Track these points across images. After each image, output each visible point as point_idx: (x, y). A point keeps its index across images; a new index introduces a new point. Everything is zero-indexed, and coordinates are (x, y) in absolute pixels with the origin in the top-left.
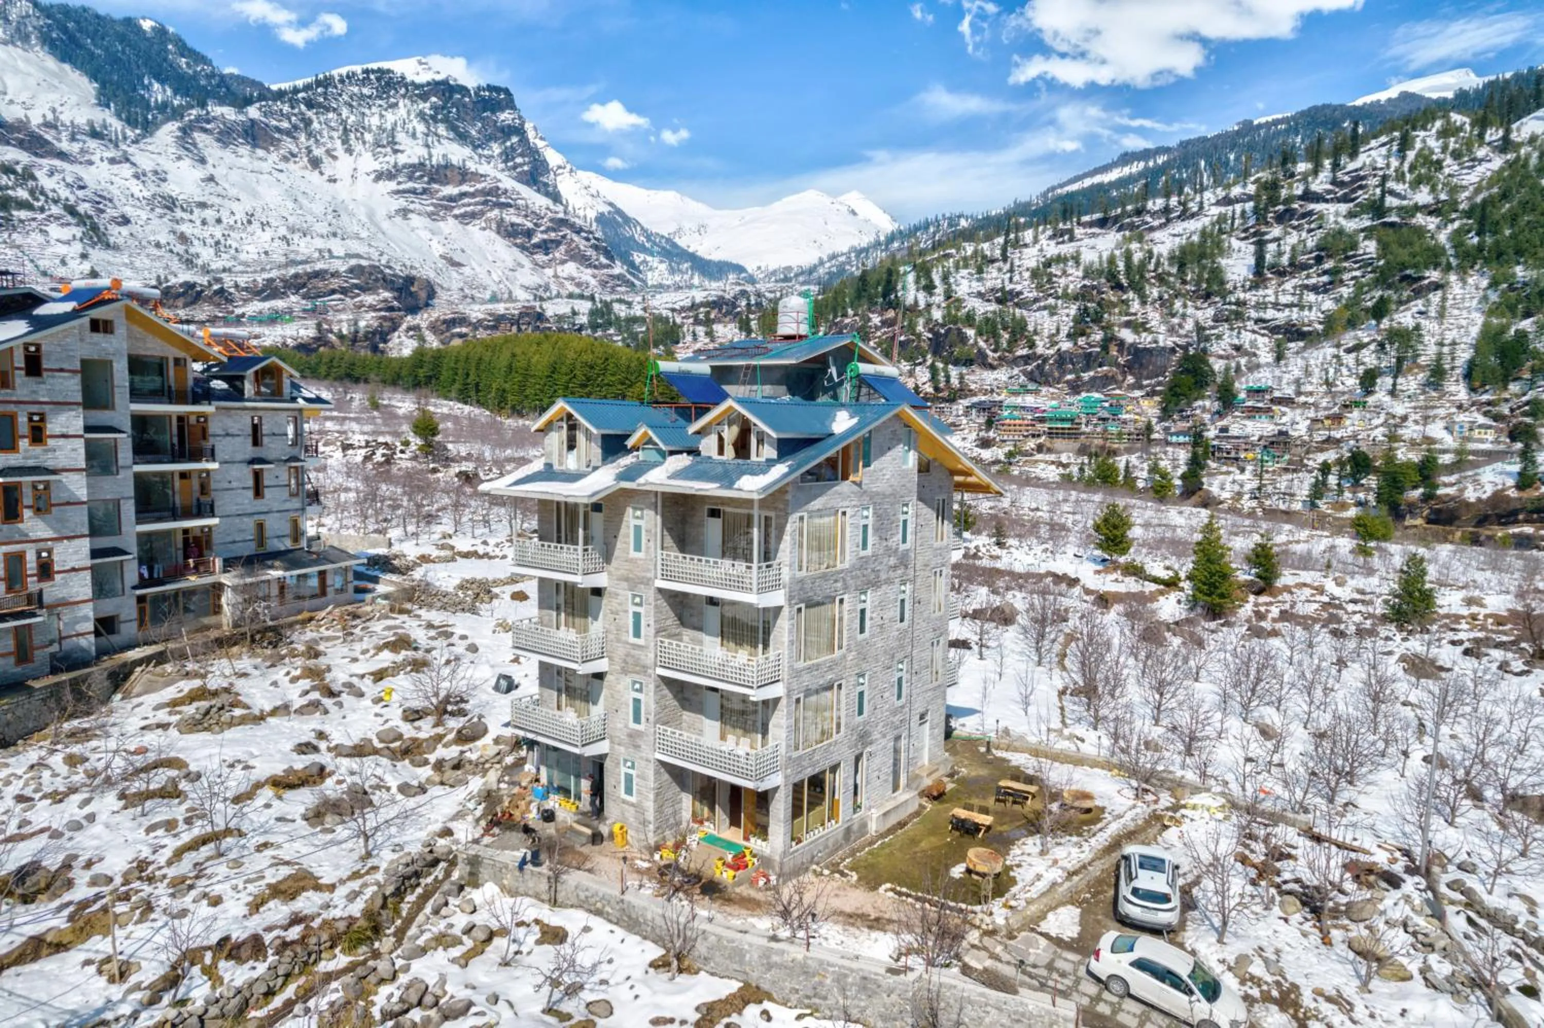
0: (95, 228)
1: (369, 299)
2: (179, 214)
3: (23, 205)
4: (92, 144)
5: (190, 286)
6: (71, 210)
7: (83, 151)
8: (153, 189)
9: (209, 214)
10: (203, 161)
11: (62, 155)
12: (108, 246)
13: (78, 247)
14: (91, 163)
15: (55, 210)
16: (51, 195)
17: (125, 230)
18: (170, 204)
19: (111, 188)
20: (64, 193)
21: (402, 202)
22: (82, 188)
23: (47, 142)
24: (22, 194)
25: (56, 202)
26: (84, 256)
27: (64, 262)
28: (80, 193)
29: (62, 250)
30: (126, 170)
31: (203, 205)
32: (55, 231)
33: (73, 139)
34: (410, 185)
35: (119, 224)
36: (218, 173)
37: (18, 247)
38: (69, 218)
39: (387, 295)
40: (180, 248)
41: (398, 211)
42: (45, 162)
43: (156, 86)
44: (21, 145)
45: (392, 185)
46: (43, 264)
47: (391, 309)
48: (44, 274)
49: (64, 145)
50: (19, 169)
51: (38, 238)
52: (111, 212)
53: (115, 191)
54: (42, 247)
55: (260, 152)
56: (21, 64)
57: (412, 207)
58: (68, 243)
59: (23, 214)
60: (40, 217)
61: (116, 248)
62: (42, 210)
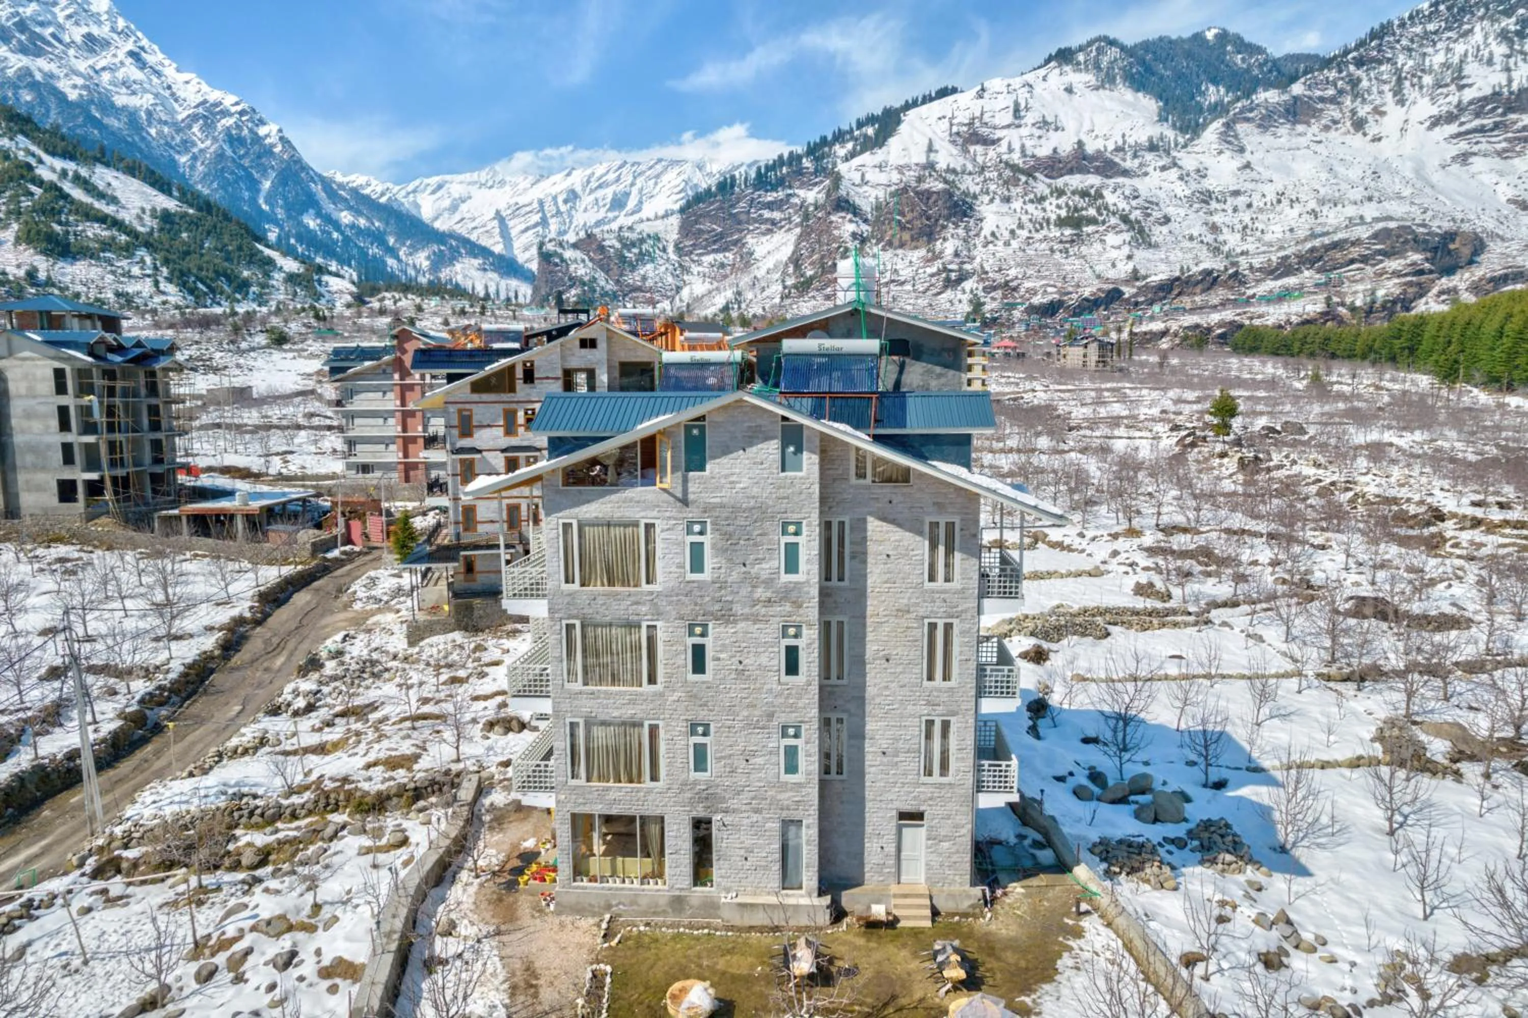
0: (1141, 231)
1: (1394, 264)
2: (1214, 205)
3: (1092, 221)
4: (1149, 156)
5: (1208, 273)
6: (1125, 219)
7: (1141, 165)
8: (1194, 186)
9: (1241, 200)
10: (1242, 150)
11: (1126, 173)
12: (1150, 245)
13: (1126, 250)
14: (1146, 174)
15: (1114, 221)
16: (1112, 208)
17: (1165, 229)
18: (1206, 197)
19: (1158, 192)
20: (1122, 205)
21: (1463, 146)
22: (1136, 197)
23: (1116, 164)
24: (1092, 212)
25: (1114, 214)
26: (1130, 257)
27: (1114, 265)
28: (1134, 203)
29: (1114, 254)
30: (1173, 174)
31: (1236, 193)
32: (1112, 239)
33: (1135, 156)
34: (1477, 123)
35: (1161, 224)
36: (1253, 159)
37: (1083, 257)
38: (1123, 226)
39: (1417, 257)
40: (1209, 238)
41: (1454, 159)
42: (1111, 182)
43: (1212, 88)
44: (1098, 171)
45: (1453, 128)
46: (1098, 268)
47: (1421, 272)
48: (1099, 277)
49: (1129, 164)
50: (1092, 192)
51: (1098, 246)
52: (1156, 214)
53: (1162, 194)
54: (1100, 254)
55: (1300, 128)
56: (1107, 103)
57: (1475, 149)
58: (1119, 247)
59: (1090, 229)
60: (1101, 229)
61: (1156, 246)
62: (1104, 222)
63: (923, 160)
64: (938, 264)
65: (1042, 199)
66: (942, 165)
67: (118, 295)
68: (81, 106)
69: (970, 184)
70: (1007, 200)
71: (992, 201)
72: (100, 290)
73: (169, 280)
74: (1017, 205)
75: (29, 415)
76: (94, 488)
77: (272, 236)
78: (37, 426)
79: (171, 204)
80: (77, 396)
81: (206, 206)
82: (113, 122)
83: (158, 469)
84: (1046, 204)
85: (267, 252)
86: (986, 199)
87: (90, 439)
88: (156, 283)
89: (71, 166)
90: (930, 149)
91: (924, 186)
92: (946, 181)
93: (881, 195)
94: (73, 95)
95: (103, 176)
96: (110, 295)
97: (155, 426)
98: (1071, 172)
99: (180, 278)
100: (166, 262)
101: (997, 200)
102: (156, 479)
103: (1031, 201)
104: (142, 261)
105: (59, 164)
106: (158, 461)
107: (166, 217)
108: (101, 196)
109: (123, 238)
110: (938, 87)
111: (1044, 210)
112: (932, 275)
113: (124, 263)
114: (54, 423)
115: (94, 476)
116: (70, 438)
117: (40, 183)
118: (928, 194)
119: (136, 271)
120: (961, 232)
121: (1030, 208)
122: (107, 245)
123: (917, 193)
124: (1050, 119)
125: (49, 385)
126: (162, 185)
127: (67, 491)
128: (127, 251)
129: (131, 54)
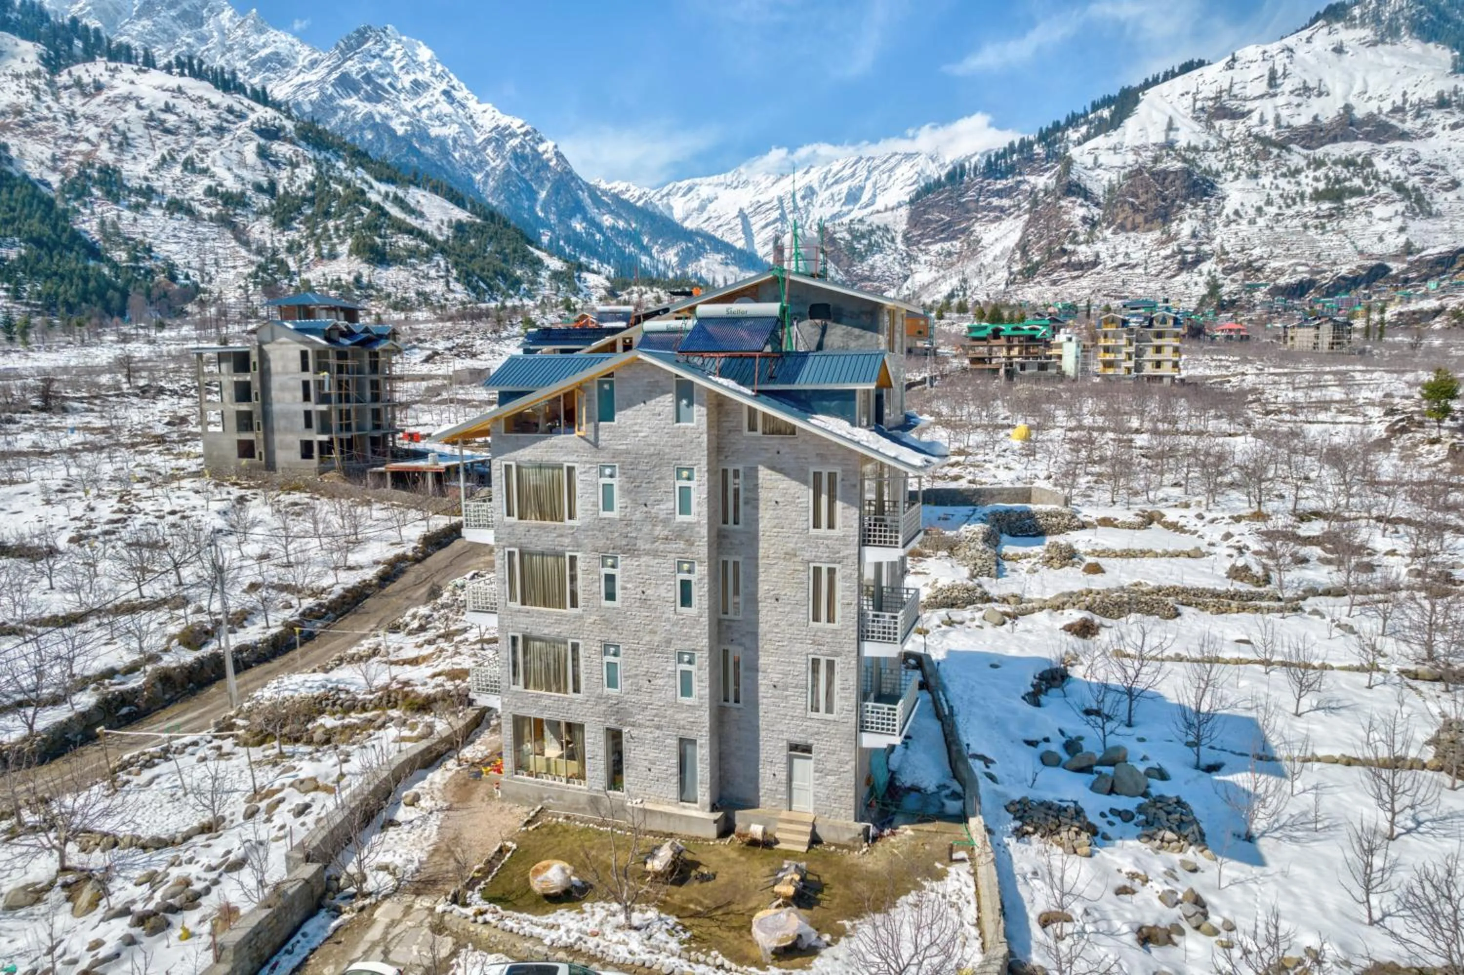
0: (1420, 199)
3: (1358, 192)
4: (1436, 115)
6: (1399, 187)
7: (1425, 125)
11: (1404, 136)
12: (1430, 215)
13: (1398, 222)
14: (1431, 134)
15: (1383, 190)
16: (1382, 176)
17: (1451, 196)
19: (1447, 154)
20: (1397, 172)
22: (1415, 162)
23: (1392, 127)
24: (1357, 182)
25: (1385, 182)
26: (1402, 230)
27: (1381, 239)
28: (1412, 169)
29: (1382, 227)
32: (1379, 211)
33: (1418, 115)
35: (1447, 190)
37: (1343, 232)
38: (1396, 196)
42: (1384, 148)
44: (1367, 137)
46: (1360, 244)
48: (1361, 253)
49: (1409, 125)
50: (1359, 160)
51: (1363, 220)
52: (1441, 179)
53: (1451, 156)
54: (1364, 228)
56: (1387, 60)
58: (1389, 219)
59: (1354, 201)
60: (1368, 200)
61: (1439, 215)
62: (1371, 193)
63: (1161, 139)
64: (1173, 246)
65: (1298, 171)
66: (1182, 143)
67: (418, 294)
68: (406, 139)
69: (1212, 162)
70: (1255, 175)
71: (1237, 177)
72: (406, 290)
73: (457, 280)
74: (1266, 180)
75: (283, 388)
76: (326, 448)
77: (545, 239)
78: (288, 396)
79: (461, 215)
80: (316, 373)
81: (491, 216)
82: (428, 150)
83: (377, 434)
84: (1302, 178)
85: (537, 253)
86: (1230, 175)
87: (323, 407)
88: (448, 283)
89: (392, 189)
90: (1170, 127)
91: (1161, 166)
92: (1185, 160)
93: (1114, 177)
94: (400, 131)
95: (416, 196)
96: (412, 294)
97: (376, 398)
98: (1334, 140)
99: (466, 278)
100: (456, 265)
101: (1244, 176)
102: (375, 441)
103: (1284, 175)
104: (438, 265)
105: (383, 188)
106: (377, 427)
107: (459, 227)
108: (411, 211)
109: (425, 246)
110: (1182, 62)
111: (1299, 184)
112: (1166, 258)
113: (424, 267)
114: (300, 394)
115: (325, 438)
116: (310, 406)
117: (368, 204)
118: (1165, 173)
119: (433, 273)
120: (1200, 211)
121: (1282, 182)
122: (413, 252)
123: (1153, 174)
124: (1312, 84)
125: (297, 364)
126: (458, 201)
127: (307, 450)
128: (427, 257)
129: (446, 93)
